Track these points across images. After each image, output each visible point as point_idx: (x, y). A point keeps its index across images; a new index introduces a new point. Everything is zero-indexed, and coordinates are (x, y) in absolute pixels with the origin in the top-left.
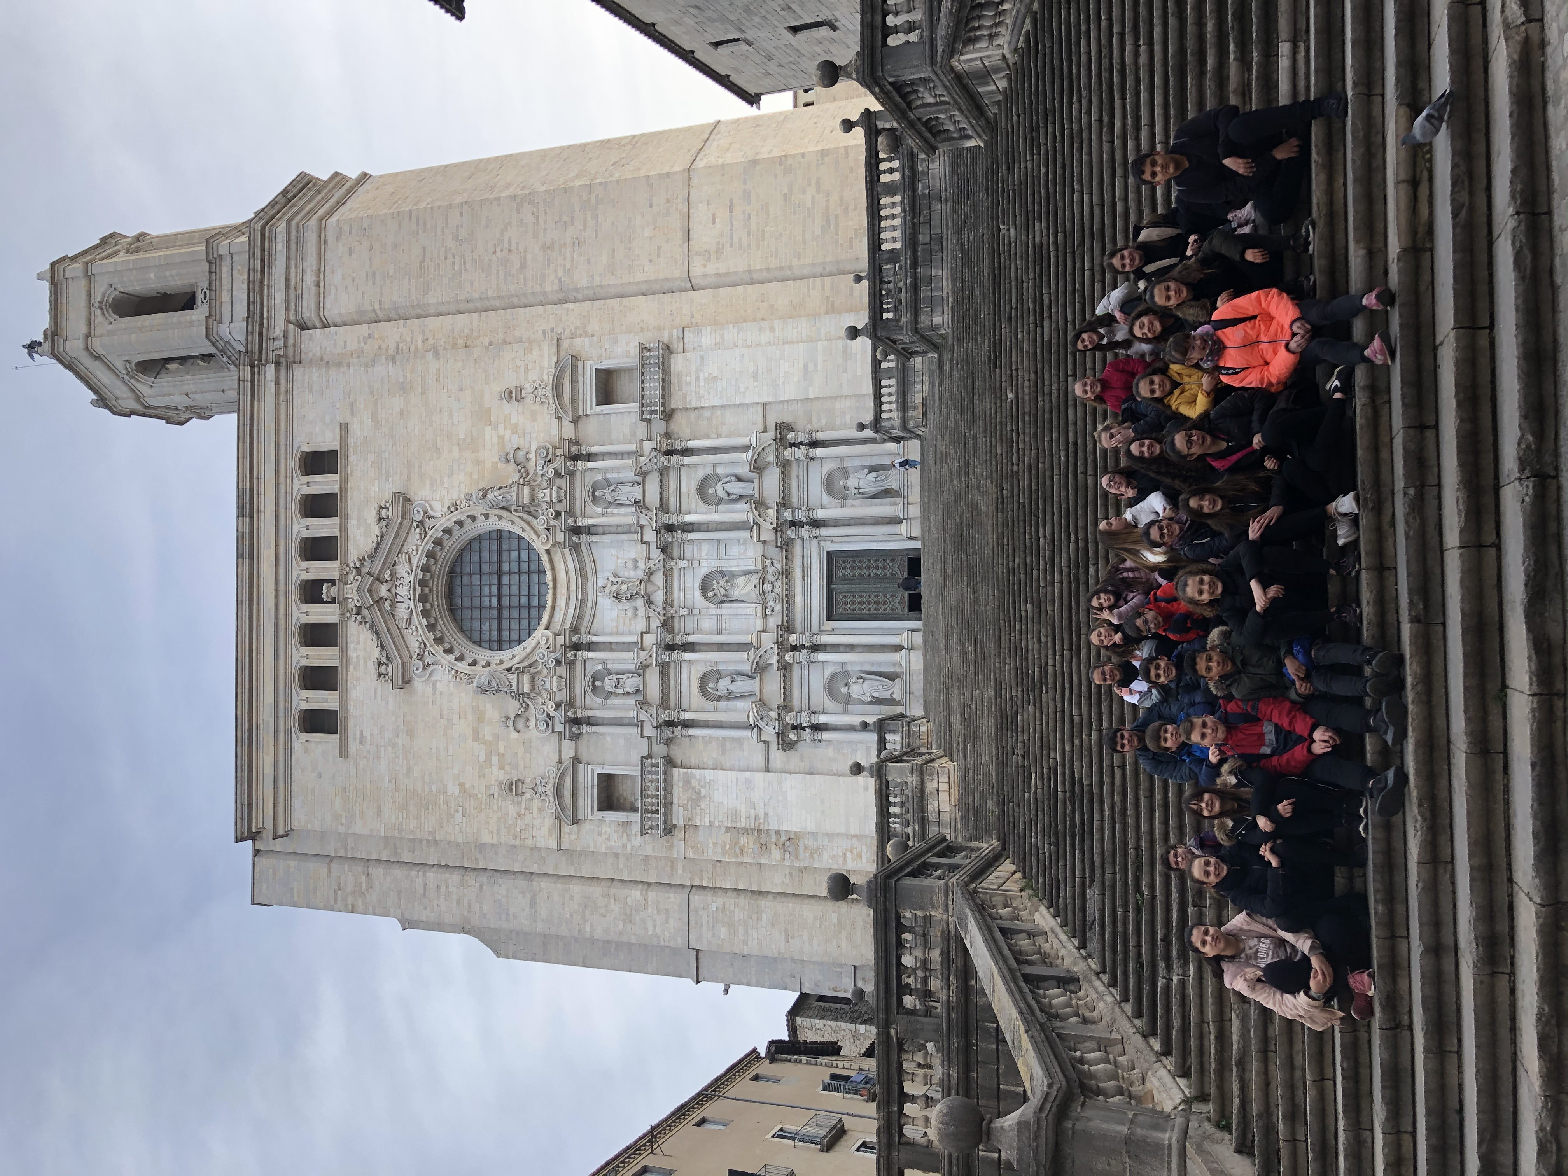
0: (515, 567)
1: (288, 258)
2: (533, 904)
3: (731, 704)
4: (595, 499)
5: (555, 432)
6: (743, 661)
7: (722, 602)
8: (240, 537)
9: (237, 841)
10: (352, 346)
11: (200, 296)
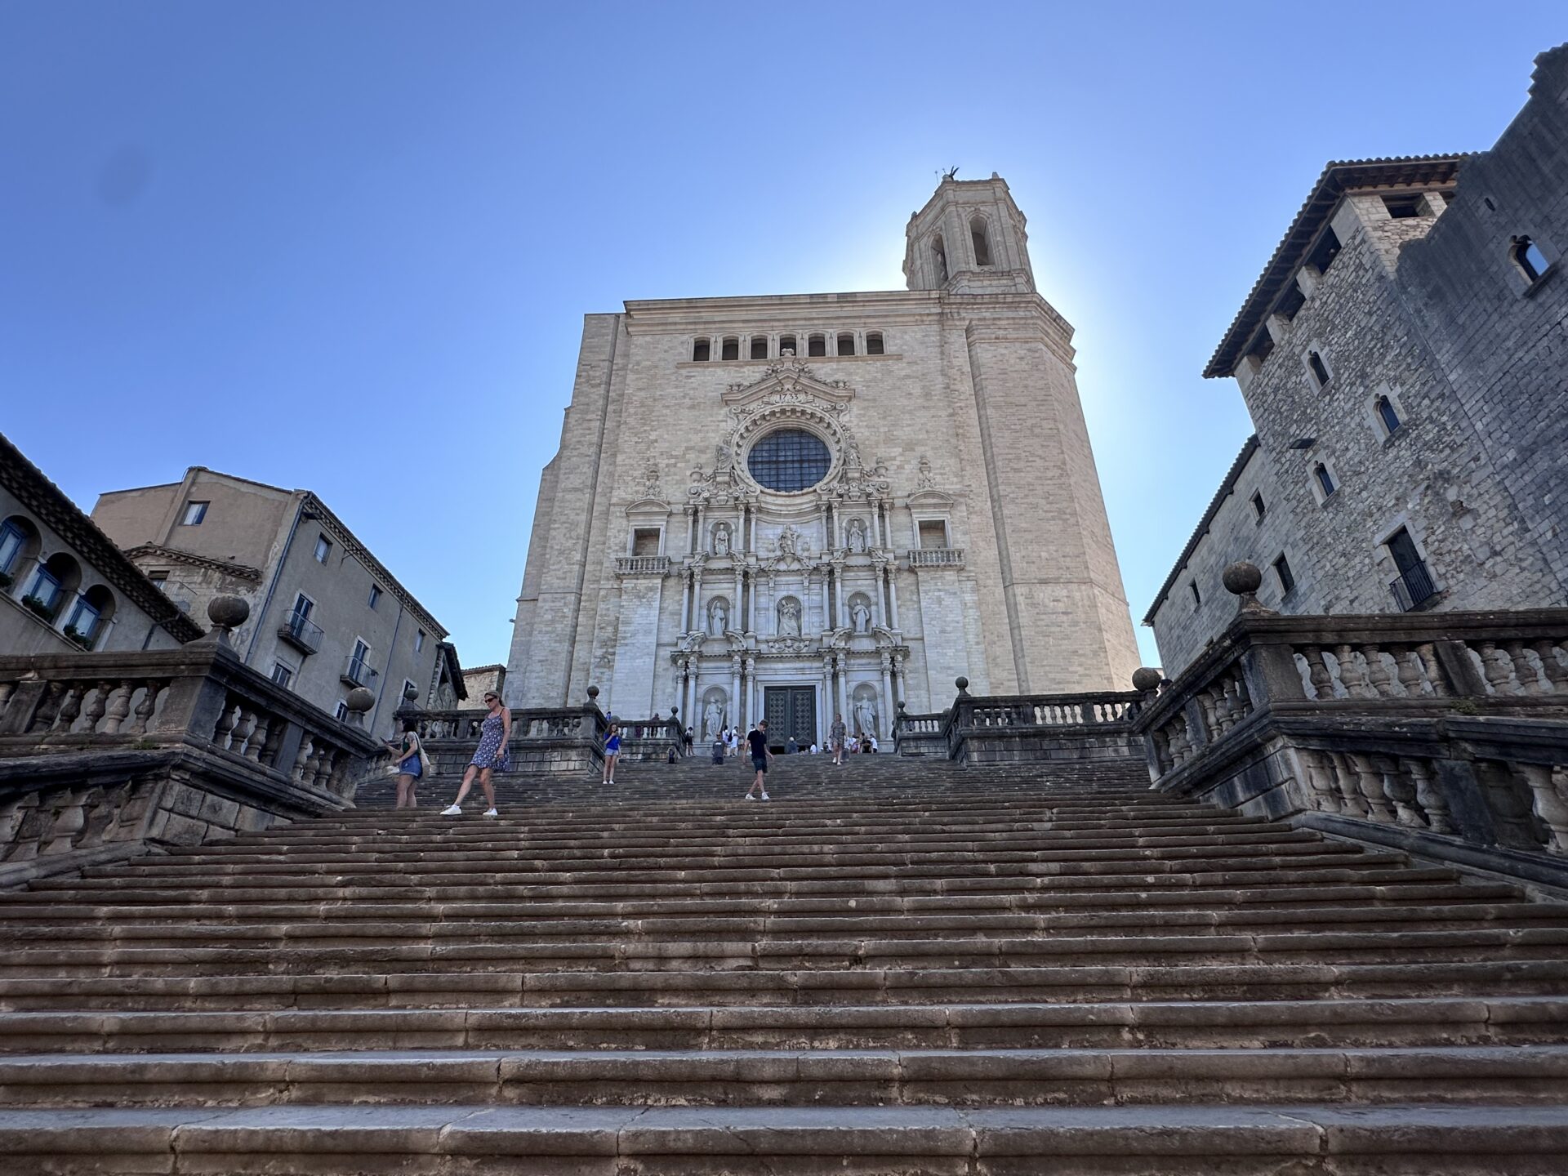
0: (806, 471)
1: (1013, 318)
2: (576, 490)
3: (705, 618)
4: (851, 521)
5: (899, 494)
6: (735, 626)
7: (779, 611)
8: (824, 296)
9: (625, 302)
10: (956, 362)
11: (986, 268)
